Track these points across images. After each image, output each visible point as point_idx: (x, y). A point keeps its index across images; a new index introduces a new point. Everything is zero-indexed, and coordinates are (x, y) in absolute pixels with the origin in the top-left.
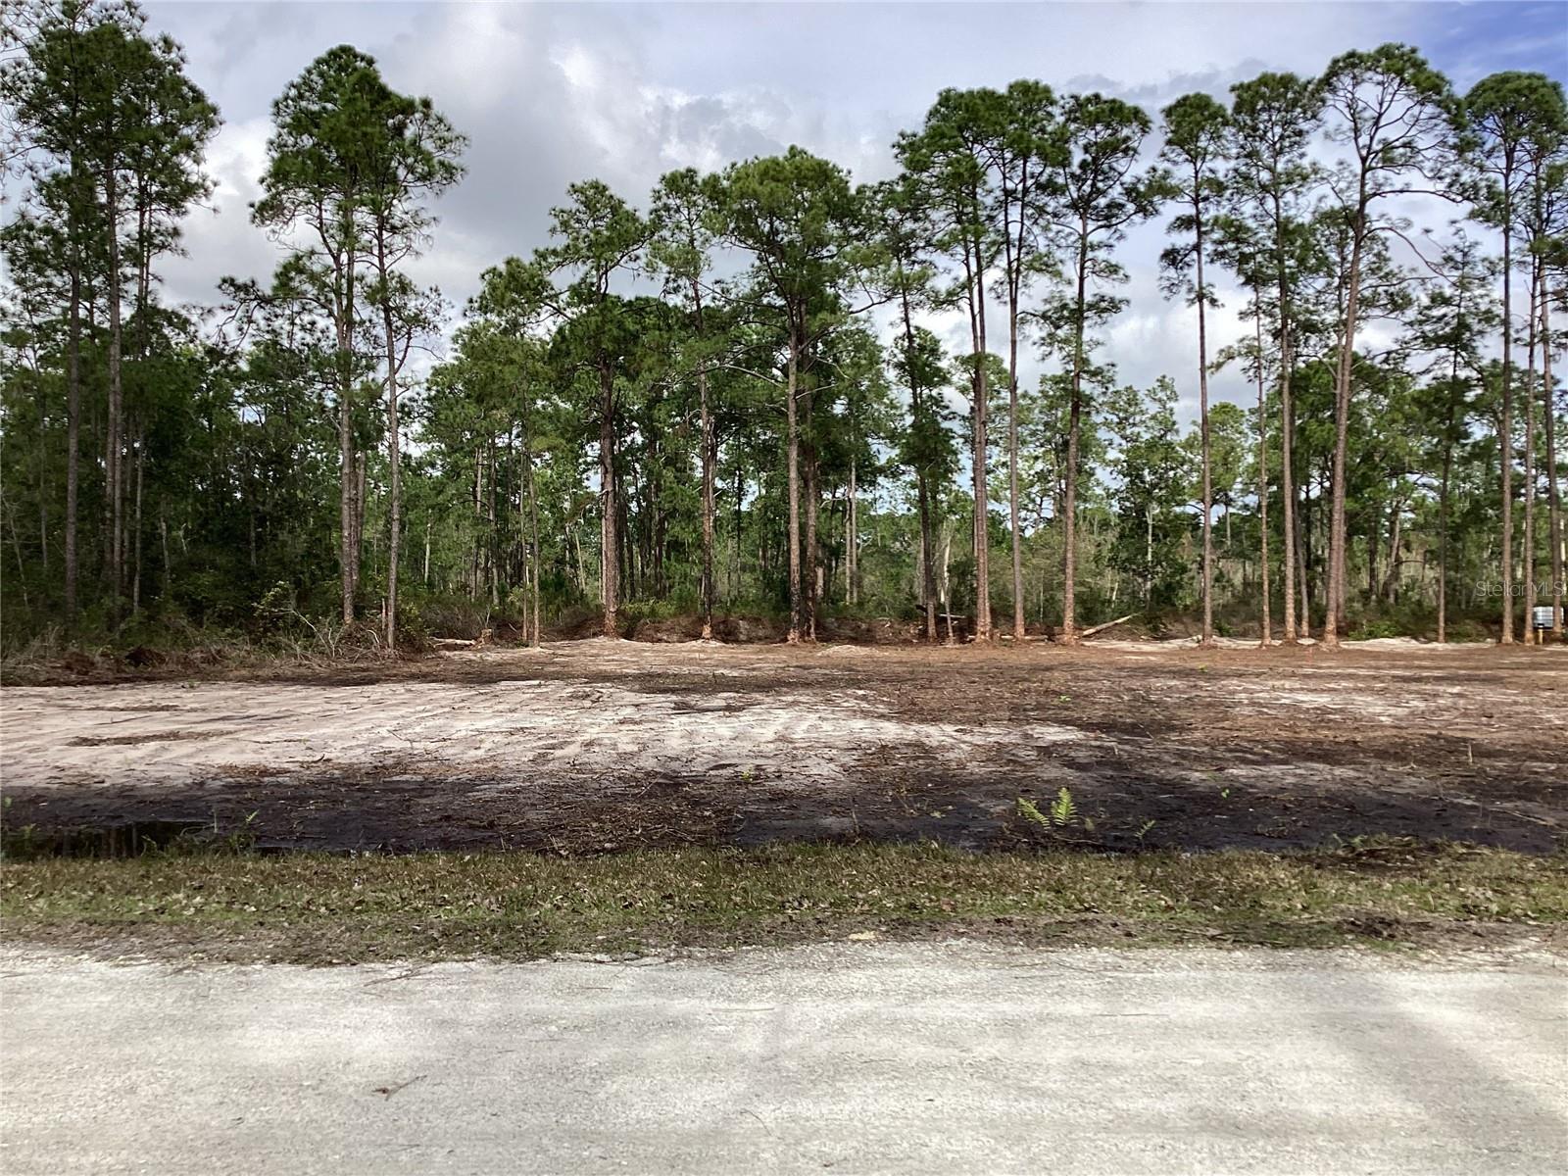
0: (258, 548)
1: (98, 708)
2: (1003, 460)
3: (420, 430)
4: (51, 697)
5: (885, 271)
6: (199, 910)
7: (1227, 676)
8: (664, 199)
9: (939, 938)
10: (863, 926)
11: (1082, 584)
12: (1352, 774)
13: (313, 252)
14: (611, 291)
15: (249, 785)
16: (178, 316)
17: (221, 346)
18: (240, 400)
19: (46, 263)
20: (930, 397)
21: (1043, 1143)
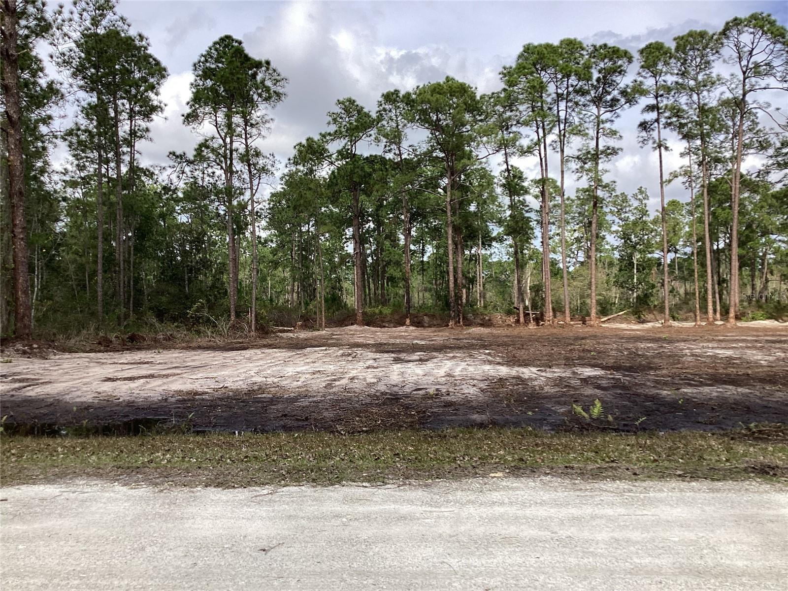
0: (189, 283)
1: (114, 363)
2: (558, 232)
3: (266, 224)
4: (93, 358)
5: (495, 137)
6: (169, 461)
7: (678, 341)
8: (383, 106)
9: (536, 476)
10: (495, 469)
11: (600, 295)
12: (747, 391)
13: (213, 138)
14: (358, 152)
15: (189, 400)
16: (149, 171)
17: (169, 185)
18: (179, 211)
19: (86, 146)
20: (519, 201)
21: (598, 580)
